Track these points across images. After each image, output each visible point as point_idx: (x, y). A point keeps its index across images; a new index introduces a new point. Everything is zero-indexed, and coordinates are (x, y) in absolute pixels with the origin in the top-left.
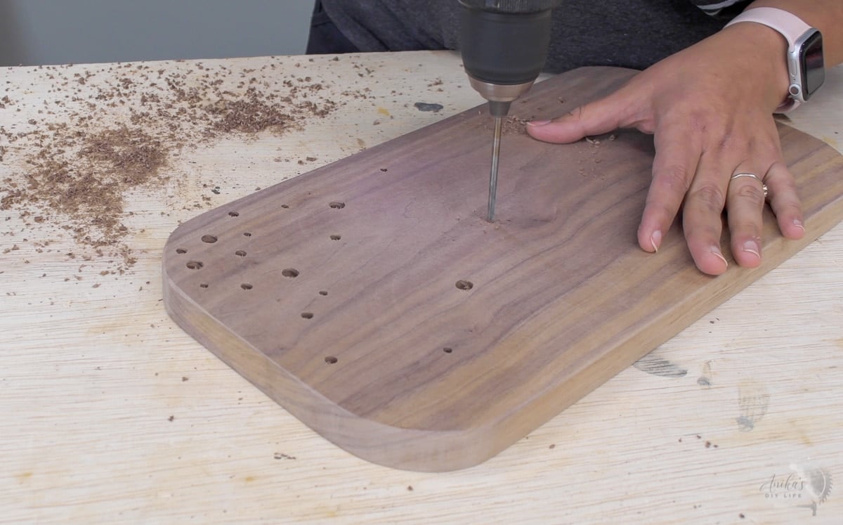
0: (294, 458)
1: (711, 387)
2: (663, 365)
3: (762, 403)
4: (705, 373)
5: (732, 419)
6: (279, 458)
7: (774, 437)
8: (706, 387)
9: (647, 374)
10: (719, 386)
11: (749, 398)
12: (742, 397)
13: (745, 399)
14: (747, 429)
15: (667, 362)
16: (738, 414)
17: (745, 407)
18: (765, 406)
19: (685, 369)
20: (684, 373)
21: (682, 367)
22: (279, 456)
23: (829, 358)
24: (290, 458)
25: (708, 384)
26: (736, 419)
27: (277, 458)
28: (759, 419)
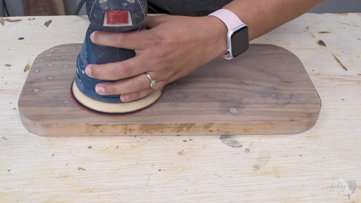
0: (85, 170)
1: (249, 152)
2: (234, 142)
3: (267, 160)
4: (249, 147)
5: (252, 165)
6: (80, 169)
7: (266, 173)
8: (248, 152)
9: (227, 146)
10: (252, 152)
11: (262, 158)
12: (260, 157)
13: (260, 158)
14: (256, 170)
15: (236, 141)
16: (255, 163)
17: (259, 161)
18: (267, 161)
19: (242, 145)
20: (241, 146)
21: (241, 144)
22: (80, 168)
23: (301, 144)
24: (83, 170)
25: (249, 151)
26: (254, 165)
27: (79, 169)
28: (263, 166)
